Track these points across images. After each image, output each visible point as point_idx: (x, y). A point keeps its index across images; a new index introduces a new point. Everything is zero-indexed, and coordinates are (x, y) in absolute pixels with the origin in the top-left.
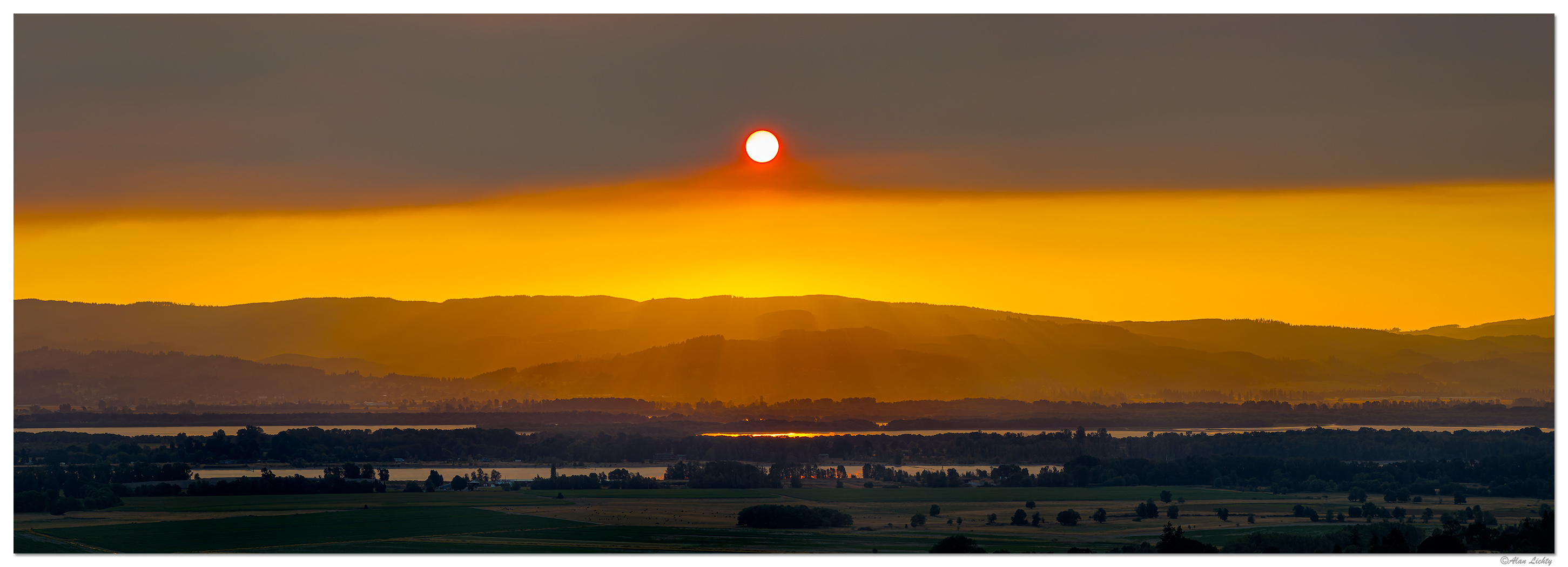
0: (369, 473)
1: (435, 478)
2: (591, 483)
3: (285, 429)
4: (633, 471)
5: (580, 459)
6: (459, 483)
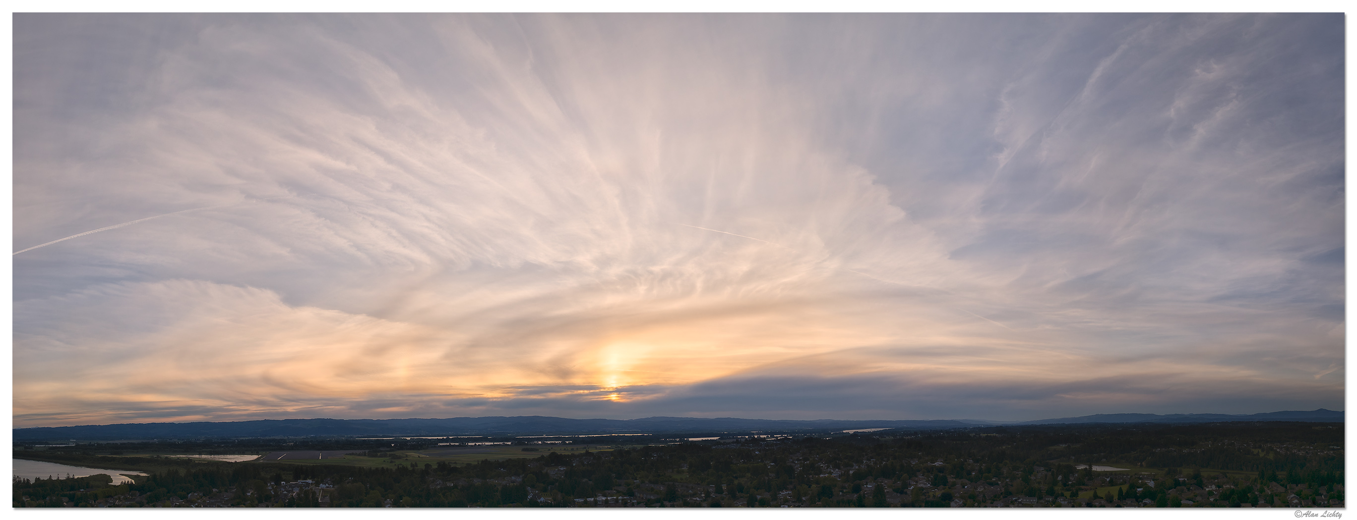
4: (506, 443)
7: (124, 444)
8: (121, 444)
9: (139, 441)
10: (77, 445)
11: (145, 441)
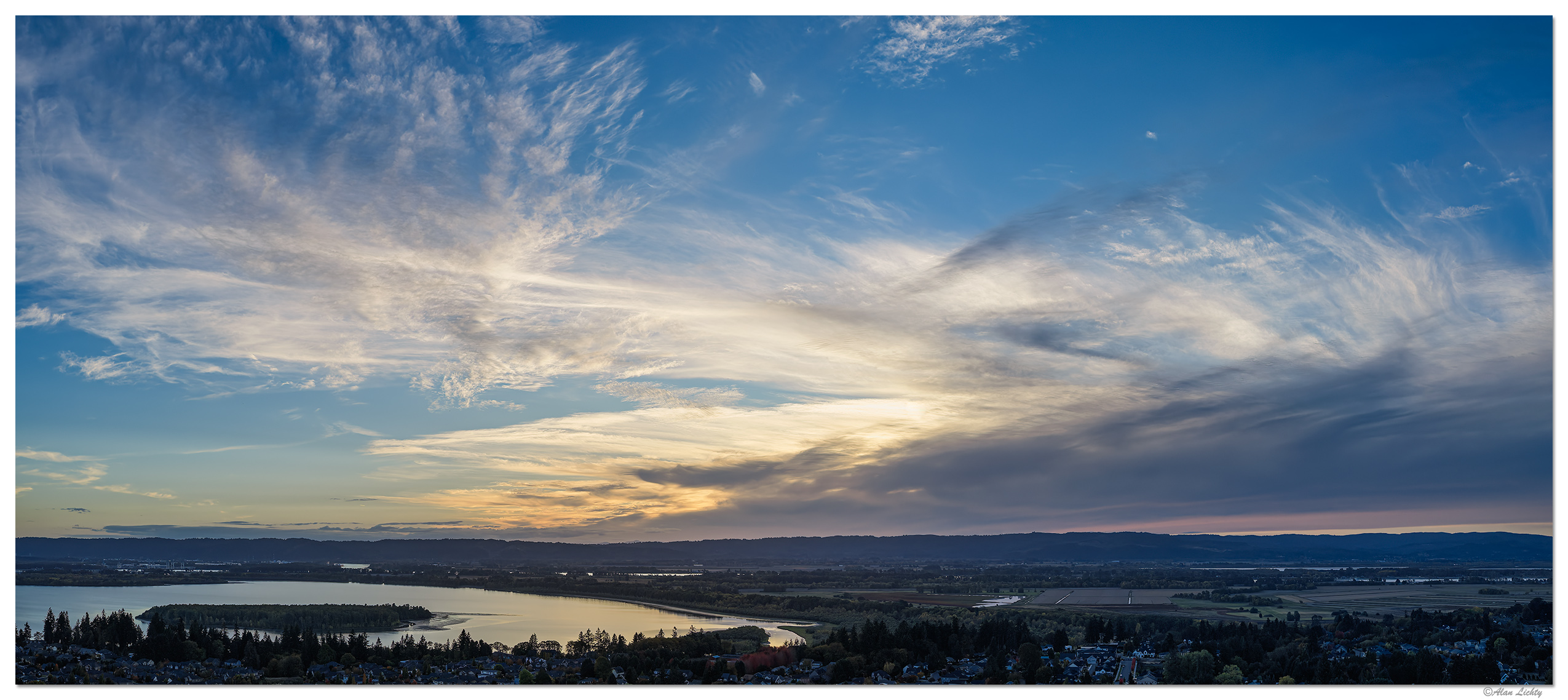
0: (1381, 580)
1: (1398, 581)
2: (1439, 583)
3: (1358, 568)
4: (1450, 580)
5: (1436, 576)
6: (1404, 582)
7: (788, 573)
8: (783, 573)
9: (815, 568)
10: (706, 574)
11: (822, 568)
